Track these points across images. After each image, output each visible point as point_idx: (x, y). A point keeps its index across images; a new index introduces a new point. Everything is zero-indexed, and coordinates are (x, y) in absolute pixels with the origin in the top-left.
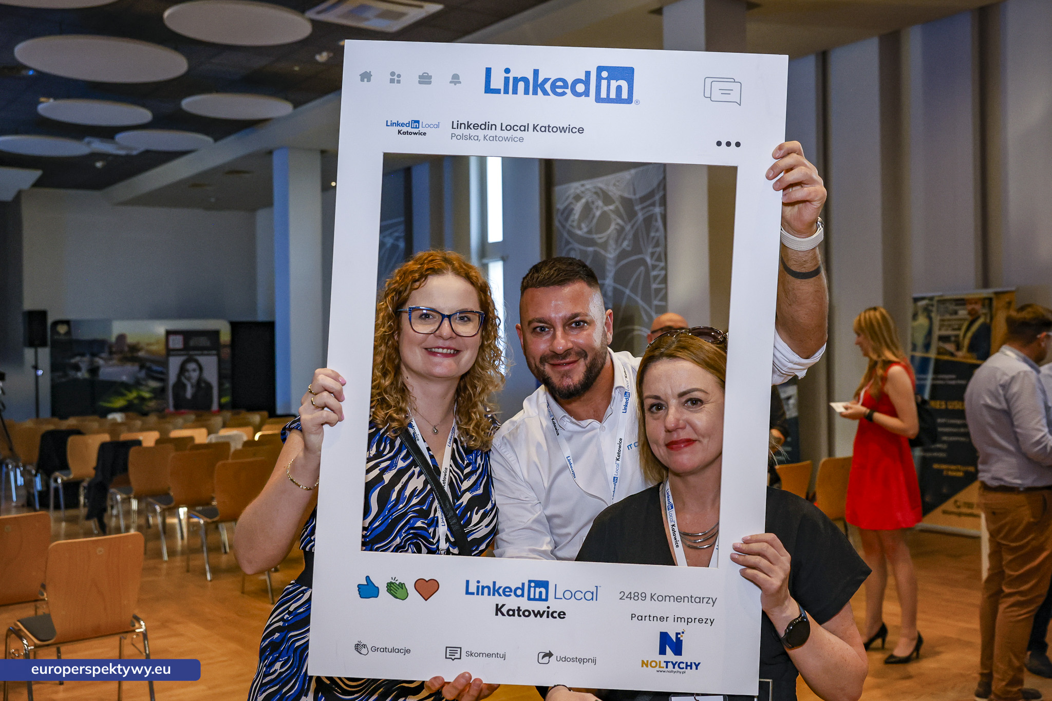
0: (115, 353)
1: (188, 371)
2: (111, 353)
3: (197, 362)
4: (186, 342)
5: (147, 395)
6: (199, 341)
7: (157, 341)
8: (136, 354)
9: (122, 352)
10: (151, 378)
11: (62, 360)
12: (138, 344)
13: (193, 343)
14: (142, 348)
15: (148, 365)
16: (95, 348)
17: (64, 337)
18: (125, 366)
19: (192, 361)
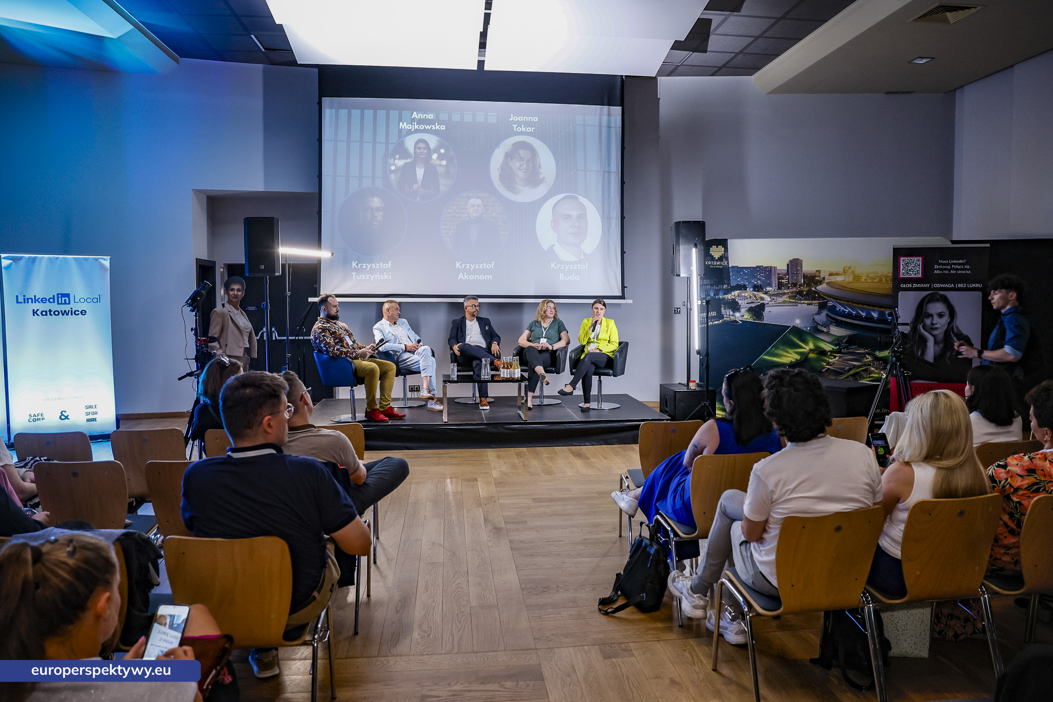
0: (786, 286)
2: (780, 285)
3: (945, 300)
4: (926, 267)
5: (828, 347)
6: (951, 266)
7: (844, 269)
8: (815, 288)
9: (795, 285)
10: (835, 323)
11: (715, 295)
12: (817, 274)
13: (940, 269)
14: (824, 278)
15: (830, 304)
16: (759, 279)
17: (718, 263)
18: (799, 305)
19: (938, 300)
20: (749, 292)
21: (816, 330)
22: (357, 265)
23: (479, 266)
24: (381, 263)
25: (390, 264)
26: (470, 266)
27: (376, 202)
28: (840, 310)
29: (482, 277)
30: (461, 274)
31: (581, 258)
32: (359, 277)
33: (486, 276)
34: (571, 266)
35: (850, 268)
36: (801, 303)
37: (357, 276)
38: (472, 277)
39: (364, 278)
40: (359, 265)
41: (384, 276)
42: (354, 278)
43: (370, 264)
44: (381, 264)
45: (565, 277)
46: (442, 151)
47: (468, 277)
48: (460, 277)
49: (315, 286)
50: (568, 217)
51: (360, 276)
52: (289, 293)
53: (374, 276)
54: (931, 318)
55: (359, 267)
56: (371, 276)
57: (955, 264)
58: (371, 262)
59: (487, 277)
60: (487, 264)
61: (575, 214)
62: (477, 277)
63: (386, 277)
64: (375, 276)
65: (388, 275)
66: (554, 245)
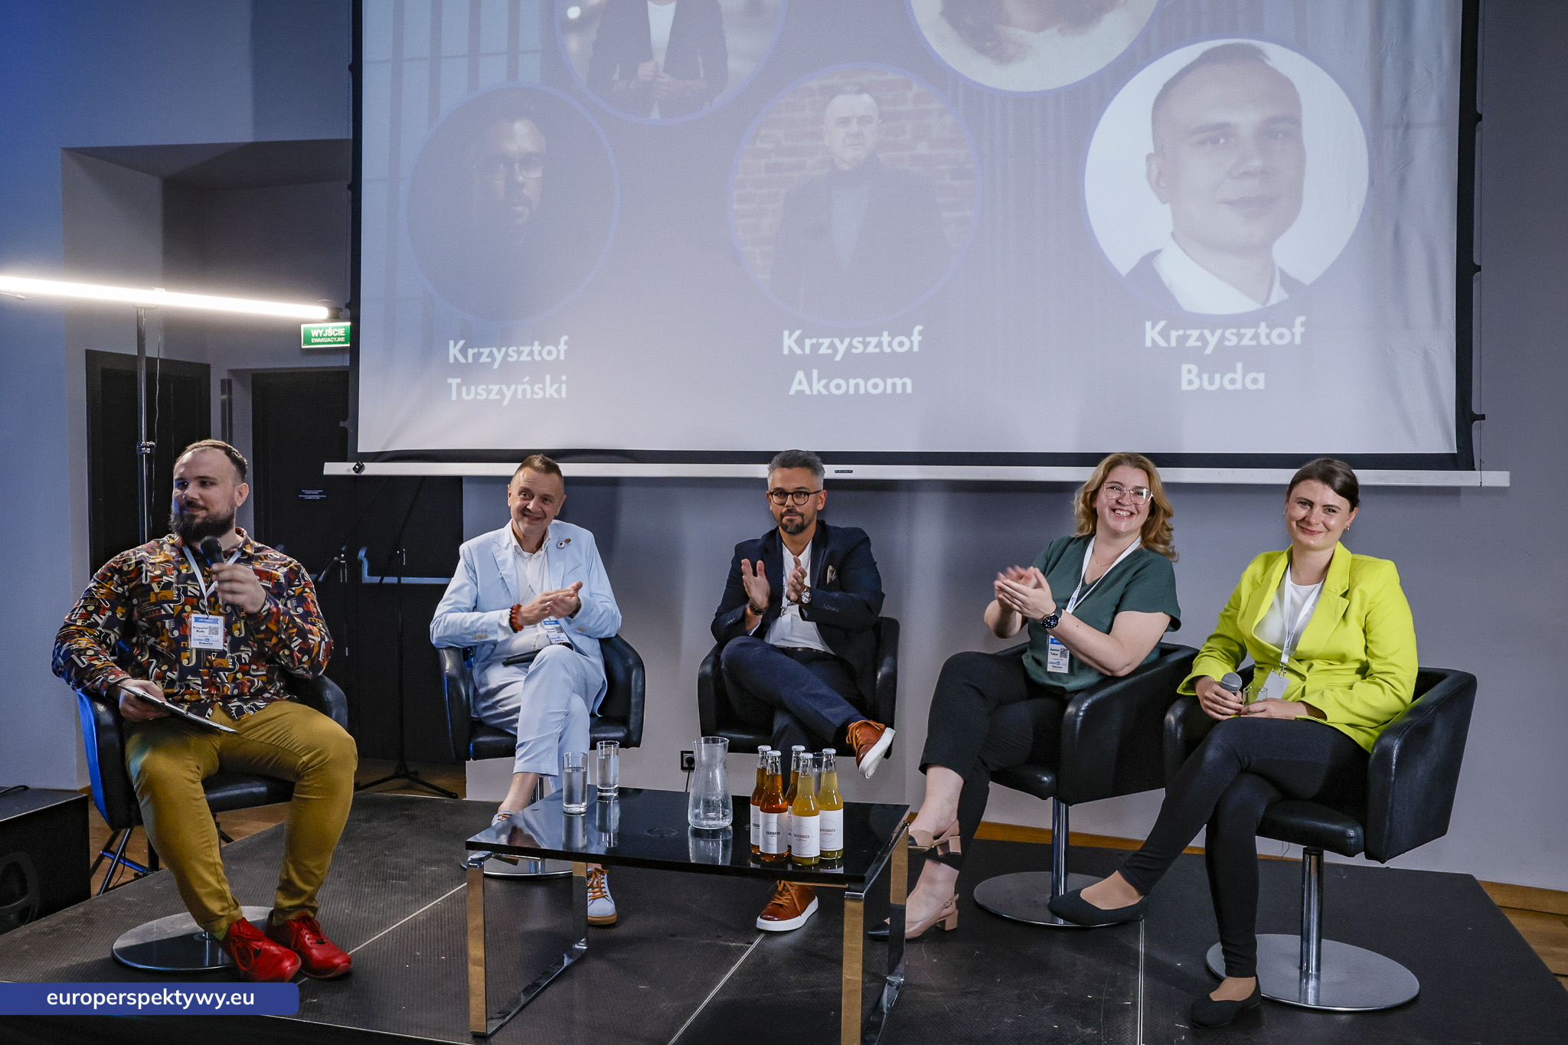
22: (463, 352)
23: (866, 345)
24: (536, 343)
25: (563, 347)
26: (832, 346)
27: (522, 136)
29: (876, 386)
30: (800, 375)
31: (1274, 300)
32: (468, 393)
33: (890, 381)
34: (1228, 333)
37: (464, 389)
38: (840, 387)
39: (484, 395)
40: (471, 352)
41: (543, 389)
42: (454, 397)
43: (504, 350)
44: (536, 347)
45: (1205, 377)
47: (826, 387)
48: (795, 388)
49: (342, 424)
50: (1217, 135)
51: (473, 388)
53: (513, 387)
55: (470, 360)
56: (504, 387)
58: (503, 339)
59: (894, 385)
60: (893, 335)
61: (1246, 119)
62: (857, 386)
63: (551, 391)
64: (516, 390)
65: (556, 386)
66: (1159, 252)
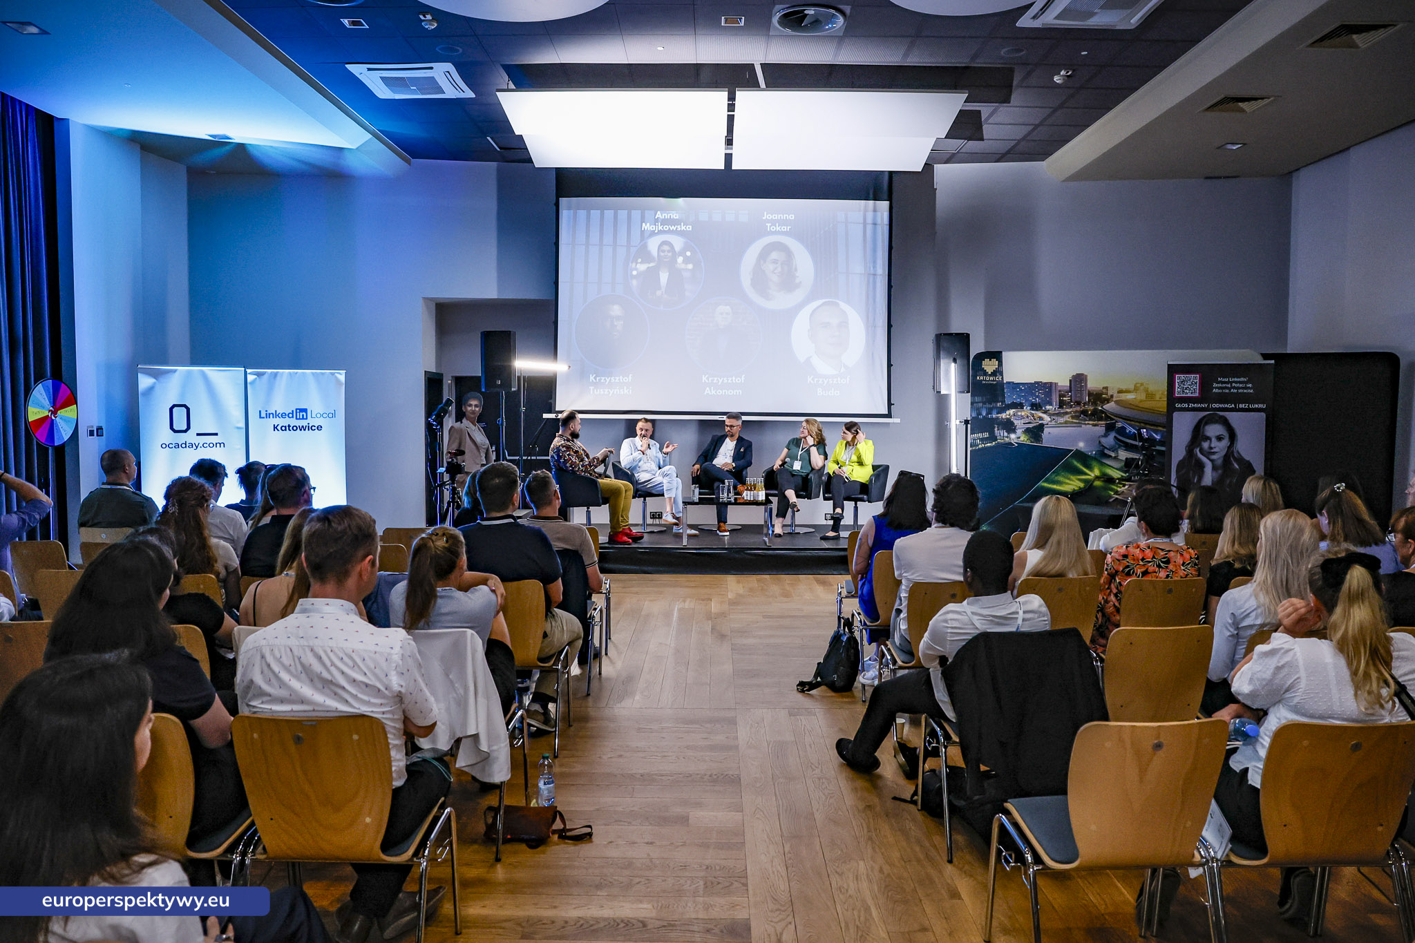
0: (1069, 405)
1: (1208, 438)
2: (1062, 404)
3: (1225, 422)
4: (1205, 386)
5: (1116, 474)
6: (1231, 385)
7: (1135, 386)
8: (1102, 407)
9: (1078, 403)
10: (1124, 446)
11: (987, 414)
12: (1104, 390)
13: (1219, 388)
14: (1112, 396)
15: (1119, 425)
16: (1038, 397)
17: (992, 378)
18: (1083, 426)
19: (1216, 422)
20: (1026, 411)
21: (1102, 455)
22: (595, 378)
23: (728, 380)
25: (630, 378)
27: (616, 310)
28: (1130, 432)
29: (731, 392)
30: (708, 389)
31: (842, 371)
32: (597, 391)
35: (1142, 384)
36: (1085, 424)
37: (595, 390)
38: (720, 392)
39: (603, 392)
40: (598, 378)
41: (624, 391)
42: (592, 392)
44: (621, 377)
45: (824, 392)
46: (688, 254)
47: (716, 392)
48: (706, 392)
49: (550, 401)
50: (827, 325)
51: (599, 390)
52: (523, 409)
53: (613, 390)
54: (1209, 441)
55: (597, 381)
56: (610, 390)
57: (1236, 382)
59: (736, 392)
61: (835, 322)
62: (725, 392)
63: (626, 391)
65: (628, 390)
66: (811, 357)
